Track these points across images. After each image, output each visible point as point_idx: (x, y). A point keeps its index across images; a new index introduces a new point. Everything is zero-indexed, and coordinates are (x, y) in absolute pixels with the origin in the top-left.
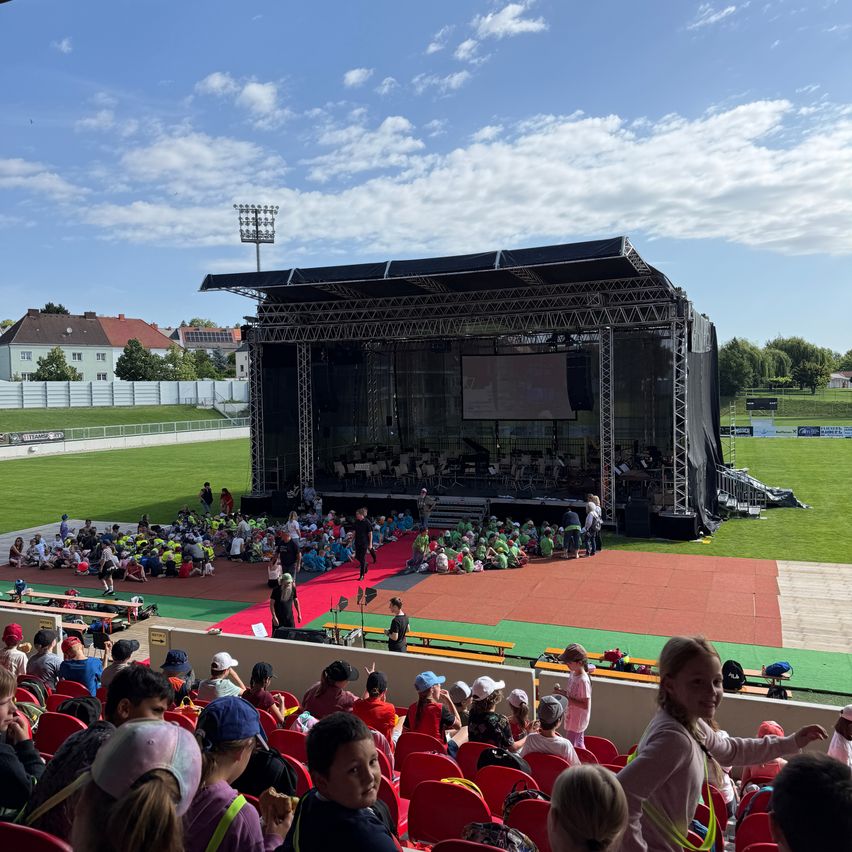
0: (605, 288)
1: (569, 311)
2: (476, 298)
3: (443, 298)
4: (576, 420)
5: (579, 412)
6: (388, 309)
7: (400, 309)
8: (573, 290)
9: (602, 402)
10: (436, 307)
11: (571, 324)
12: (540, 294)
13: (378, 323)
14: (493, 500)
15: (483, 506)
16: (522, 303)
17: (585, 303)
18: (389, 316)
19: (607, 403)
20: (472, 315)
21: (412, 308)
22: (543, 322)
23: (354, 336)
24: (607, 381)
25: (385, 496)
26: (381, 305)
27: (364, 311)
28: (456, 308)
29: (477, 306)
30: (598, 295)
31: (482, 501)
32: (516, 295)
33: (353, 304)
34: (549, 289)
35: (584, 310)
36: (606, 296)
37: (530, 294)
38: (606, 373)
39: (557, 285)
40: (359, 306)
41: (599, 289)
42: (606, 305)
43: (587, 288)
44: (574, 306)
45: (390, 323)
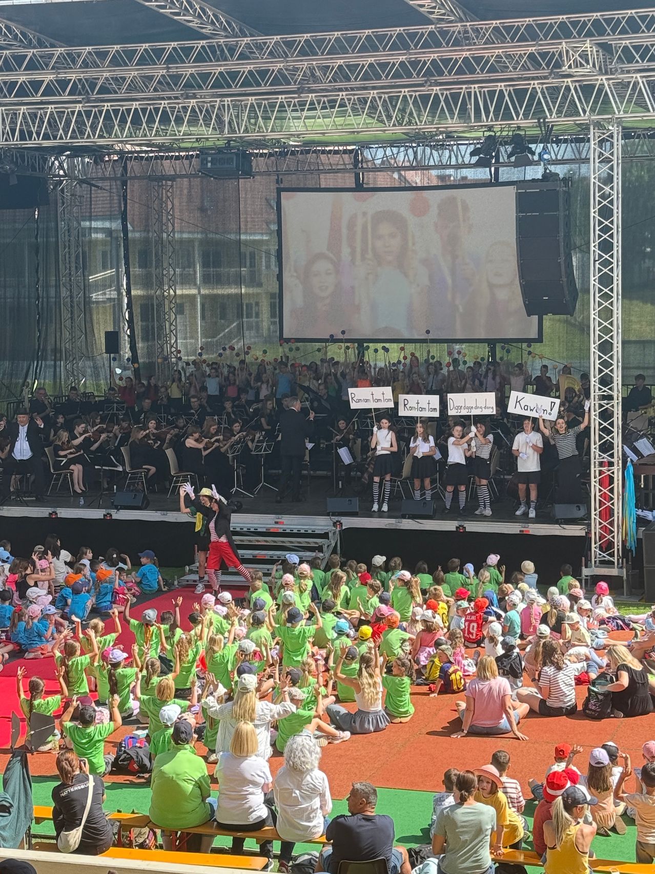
0: (602, 32)
1: (521, 85)
2: (308, 50)
3: (232, 50)
4: (540, 340)
5: (548, 320)
6: (105, 74)
7: (132, 73)
8: (530, 34)
9: (594, 298)
10: (217, 69)
11: (526, 116)
12: (457, 43)
13: (78, 107)
14: (349, 522)
15: (325, 536)
16: (414, 64)
17: (558, 65)
18: (104, 90)
19: (606, 297)
20: (299, 91)
21: (159, 71)
22: (464, 111)
23: (22, 137)
24: (606, 246)
25: (97, 514)
26: (85, 65)
27: (48, 77)
28: (263, 73)
29: (311, 69)
30: (588, 45)
31: (321, 523)
32: (401, 44)
33: (19, 59)
34: (477, 31)
35: (553, 82)
36: (606, 48)
37: (433, 41)
38: (605, 230)
39: (495, 23)
40: (33, 66)
41: (589, 34)
42: (604, 71)
43: (564, 32)
44: (533, 73)
45: (107, 106)
